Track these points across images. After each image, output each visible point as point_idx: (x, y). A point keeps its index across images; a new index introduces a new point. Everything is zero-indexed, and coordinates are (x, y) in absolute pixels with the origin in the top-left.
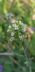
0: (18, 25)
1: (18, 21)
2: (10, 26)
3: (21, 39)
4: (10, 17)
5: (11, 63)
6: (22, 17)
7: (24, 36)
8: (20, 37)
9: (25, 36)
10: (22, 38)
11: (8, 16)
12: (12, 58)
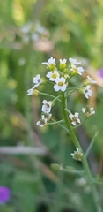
0: (66, 76)
1: (65, 61)
2: (38, 76)
3: (74, 123)
4: (35, 37)
5: (37, 178)
6: (71, 34)
7: (84, 110)
8: (71, 116)
9: (88, 110)
10: (79, 121)
11: (29, 34)
12: (38, 164)
